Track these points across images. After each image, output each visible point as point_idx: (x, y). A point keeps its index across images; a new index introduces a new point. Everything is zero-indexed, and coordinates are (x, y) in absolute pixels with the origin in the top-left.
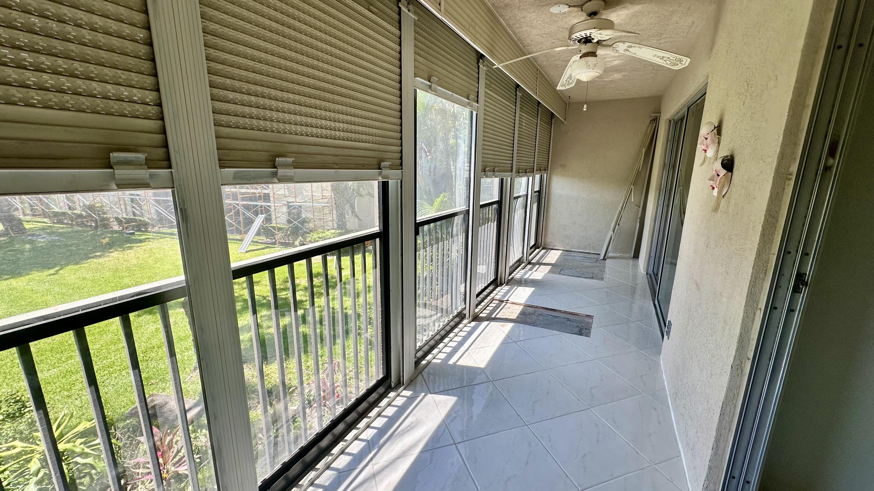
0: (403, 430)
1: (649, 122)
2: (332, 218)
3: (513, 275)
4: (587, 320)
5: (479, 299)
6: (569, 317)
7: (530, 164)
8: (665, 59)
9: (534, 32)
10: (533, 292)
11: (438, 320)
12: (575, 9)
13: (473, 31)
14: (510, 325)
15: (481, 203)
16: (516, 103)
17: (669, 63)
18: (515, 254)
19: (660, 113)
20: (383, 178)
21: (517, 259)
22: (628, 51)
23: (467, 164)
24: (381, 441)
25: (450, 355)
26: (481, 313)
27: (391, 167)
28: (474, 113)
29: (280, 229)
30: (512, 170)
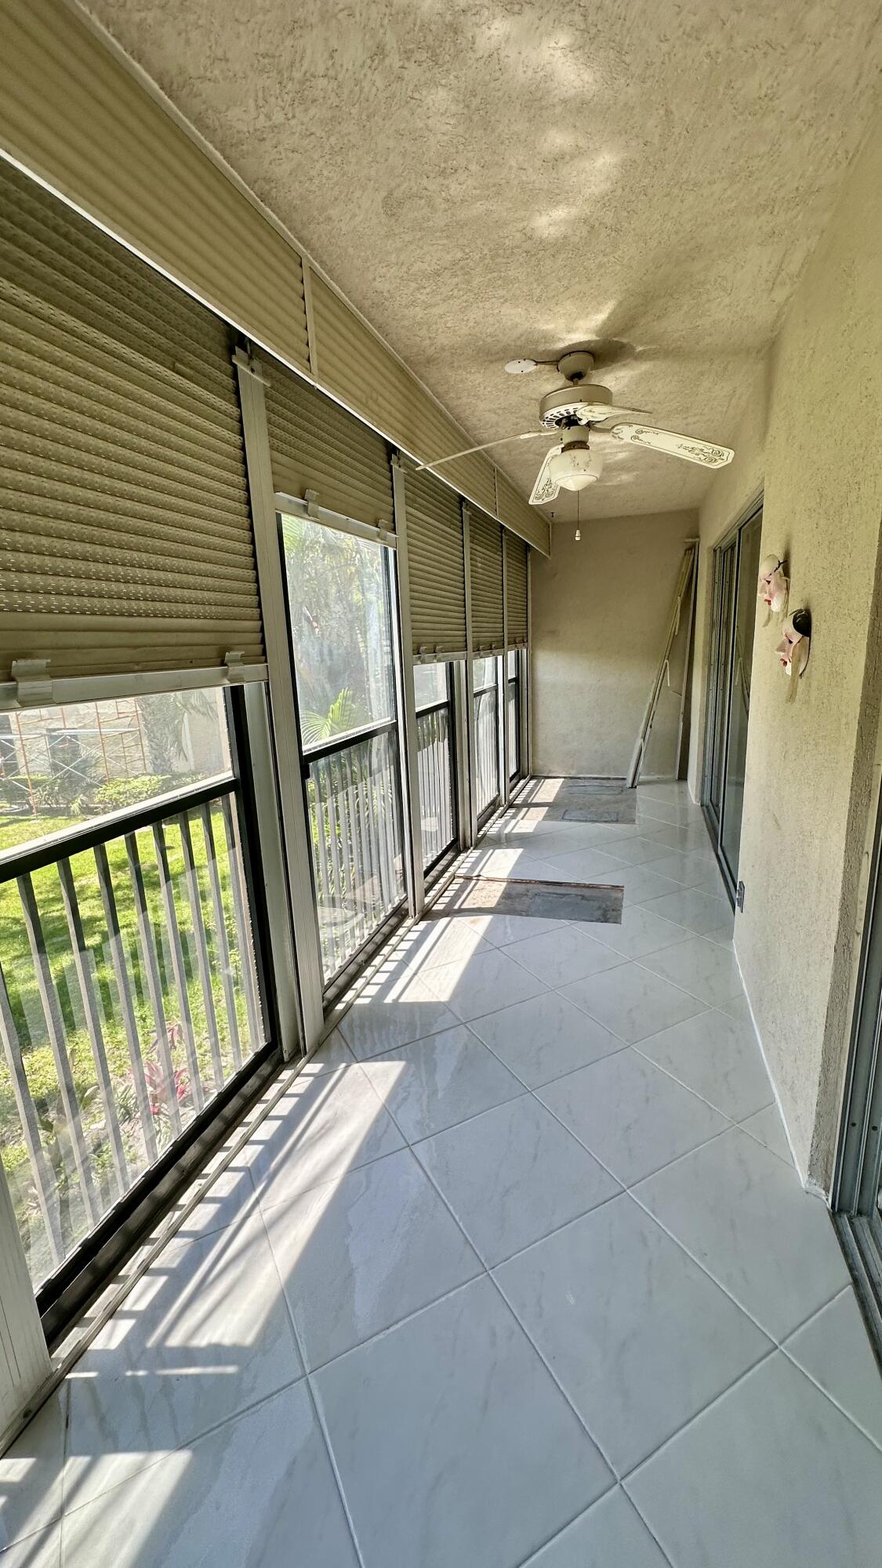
0: (311, 1138)
1: (683, 553)
2: (140, 754)
3: (484, 829)
4: (615, 894)
5: (429, 879)
6: (587, 892)
7: (496, 634)
8: (696, 451)
9: (482, 406)
10: (521, 857)
11: (360, 925)
12: (547, 367)
13: (375, 408)
14: (487, 919)
15: (418, 709)
16: (462, 528)
17: (703, 458)
18: (485, 791)
19: (698, 537)
20: (231, 681)
21: (488, 800)
22: (638, 438)
23: (386, 643)
24: (273, 1165)
25: (387, 987)
26: (435, 903)
27: (245, 660)
28: (391, 551)
29: (36, 784)
30: (466, 646)
